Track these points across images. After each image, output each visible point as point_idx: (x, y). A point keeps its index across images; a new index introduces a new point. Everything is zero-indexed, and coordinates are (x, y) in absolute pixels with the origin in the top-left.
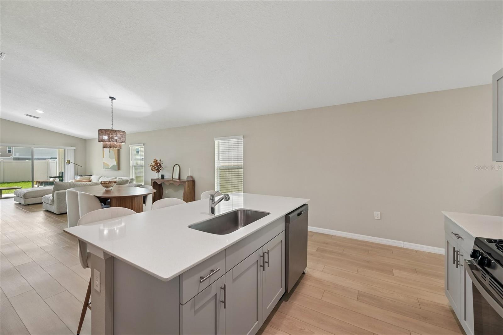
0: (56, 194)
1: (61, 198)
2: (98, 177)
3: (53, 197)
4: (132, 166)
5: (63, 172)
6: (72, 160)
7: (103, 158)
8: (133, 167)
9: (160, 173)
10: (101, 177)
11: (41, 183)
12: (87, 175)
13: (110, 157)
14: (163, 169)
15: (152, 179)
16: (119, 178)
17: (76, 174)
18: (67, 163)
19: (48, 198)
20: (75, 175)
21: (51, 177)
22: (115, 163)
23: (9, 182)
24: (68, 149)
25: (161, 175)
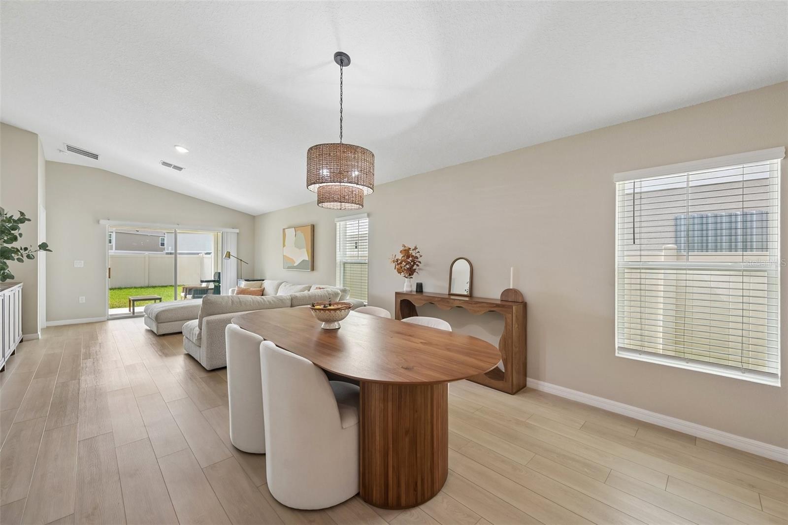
0: (205, 323)
1: (215, 334)
2: (276, 282)
3: (201, 329)
4: (340, 262)
5: (219, 273)
6: (233, 253)
7: (283, 247)
8: (340, 265)
9: (417, 278)
10: (281, 284)
11: (188, 291)
12: (255, 278)
13: (298, 246)
14: (419, 269)
15: (397, 293)
16: (318, 286)
17: (239, 277)
18: (226, 257)
19: (191, 329)
20: (237, 279)
21: (202, 282)
22: (306, 257)
23: (154, 285)
24: (227, 232)
25: (417, 283)
